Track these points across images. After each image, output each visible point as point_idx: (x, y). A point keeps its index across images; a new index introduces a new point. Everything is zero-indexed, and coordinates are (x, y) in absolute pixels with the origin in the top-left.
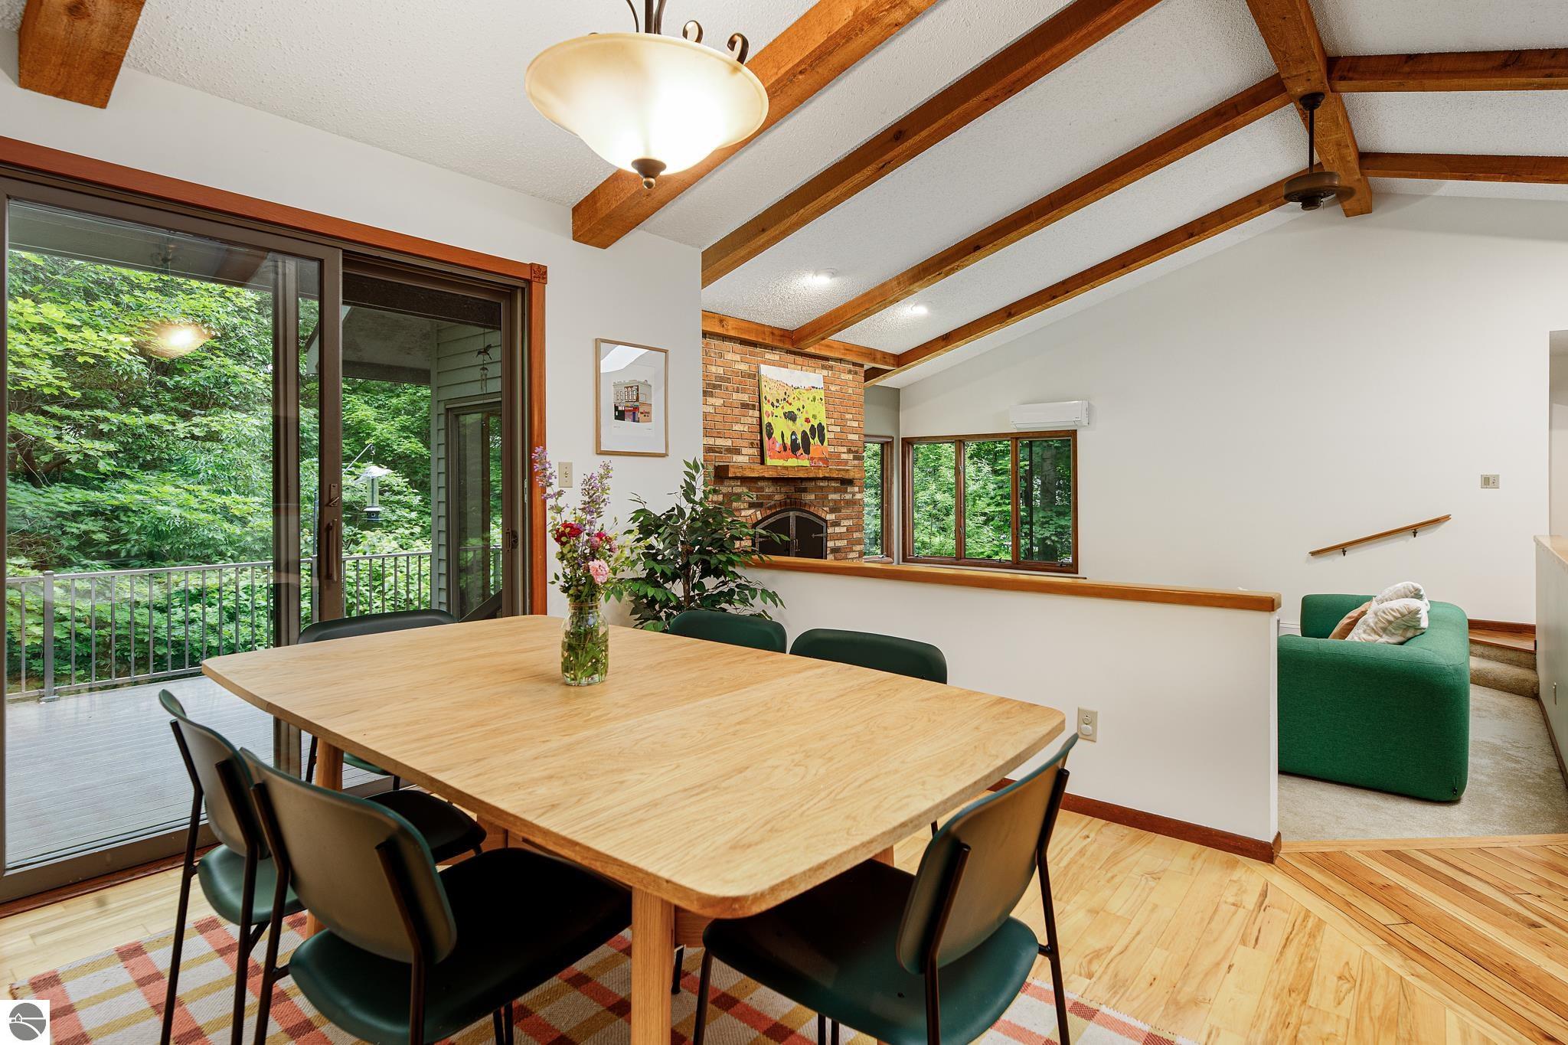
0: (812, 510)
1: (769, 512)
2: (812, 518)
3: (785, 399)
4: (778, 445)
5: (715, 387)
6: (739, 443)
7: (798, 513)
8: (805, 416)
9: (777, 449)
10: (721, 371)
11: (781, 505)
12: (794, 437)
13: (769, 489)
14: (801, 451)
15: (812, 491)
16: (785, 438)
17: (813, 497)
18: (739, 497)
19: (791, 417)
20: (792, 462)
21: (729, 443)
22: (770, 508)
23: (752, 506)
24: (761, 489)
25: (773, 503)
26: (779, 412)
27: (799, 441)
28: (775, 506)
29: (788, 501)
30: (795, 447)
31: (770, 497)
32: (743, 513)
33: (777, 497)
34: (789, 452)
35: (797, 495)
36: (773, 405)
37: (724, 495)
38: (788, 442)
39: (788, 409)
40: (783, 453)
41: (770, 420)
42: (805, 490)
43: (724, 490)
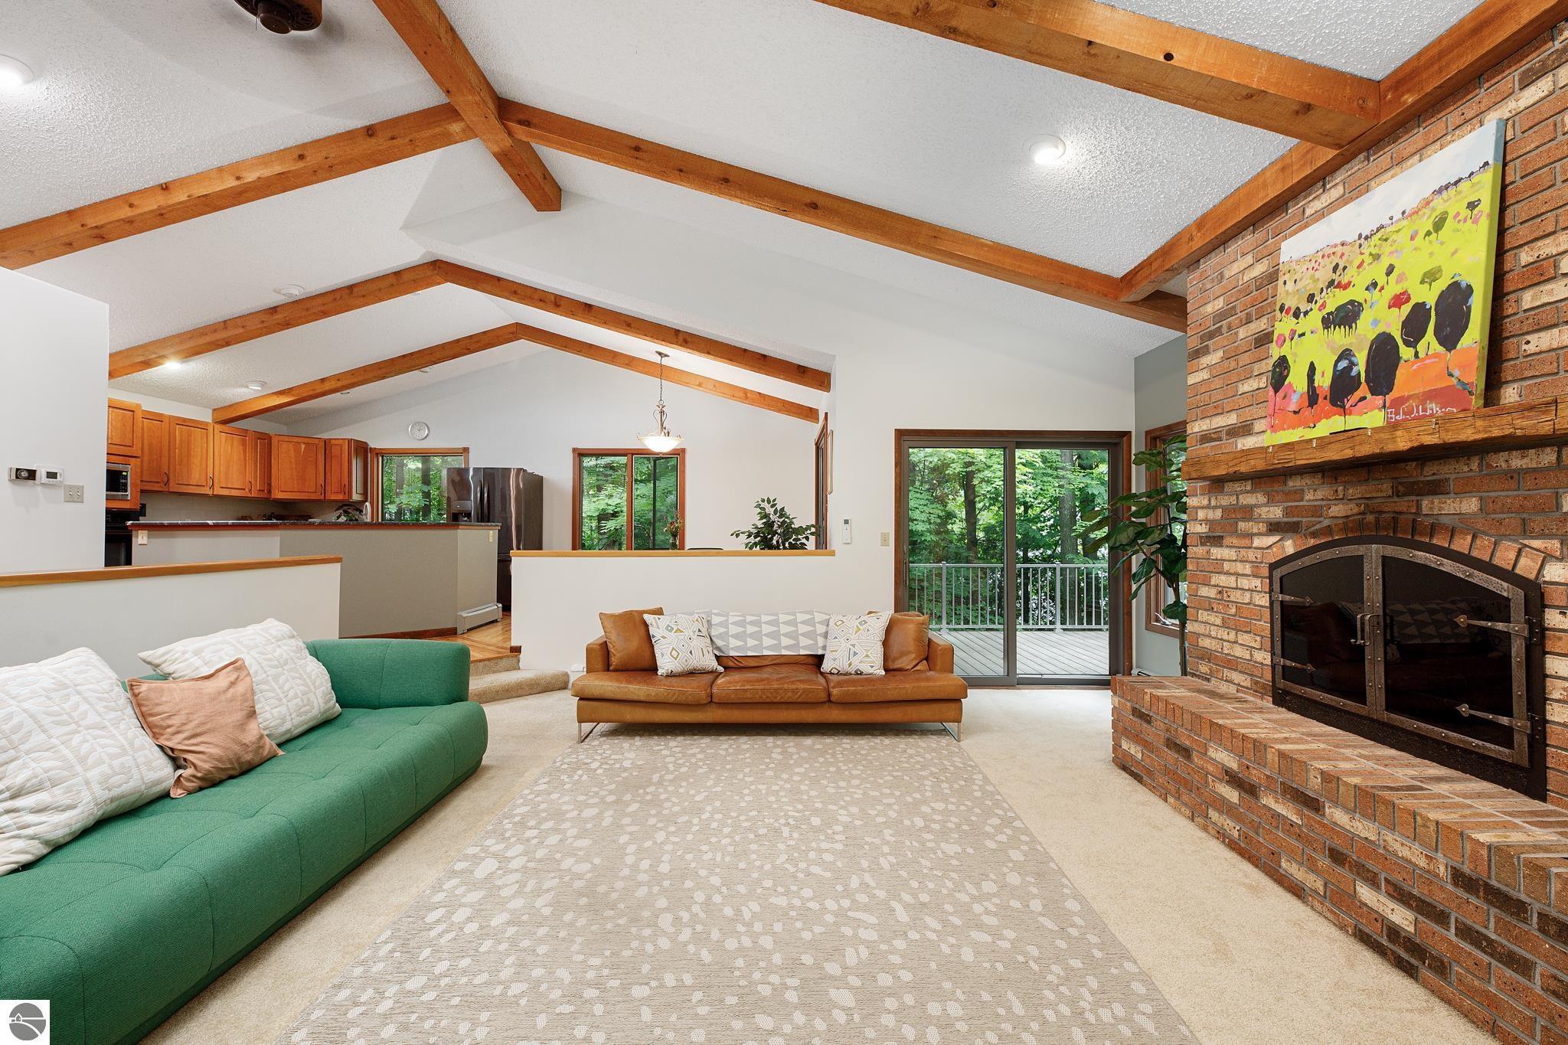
0: (1461, 544)
1: (1312, 542)
2: (1448, 566)
3: (1331, 283)
4: (1295, 398)
5: (1211, 335)
6: (1248, 414)
7: (1391, 551)
8: (1393, 289)
9: (1293, 407)
10: (1219, 304)
11: (1345, 528)
12: (1343, 364)
13: (1314, 493)
14: (1363, 390)
15: (1463, 492)
16: (1317, 377)
17: (1470, 505)
18: (1247, 513)
19: (1346, 316)
20: (1336, 423)
21: (1232, 419)
22: (1314, 535)
23: (1274, 528)
24: (1299, 494)
25: (1326, 523)
26: (1315, 318)
27: (1361, 367)
28: (1328, 530)
29: (1370, 518)
30: (1343, 387)
31: (1316, 511)
32: (1257, 542)
33: (1338, 510)
34: (1323, 404)
35: (1403, 504)
36: (1296, 315)
37: (1224, 509)
38: (1324, 381)
39: (1335, 300)
40: (1307, 412)
41: (1285, 351)
42: (1437, 488)
43: (1225, 500)
